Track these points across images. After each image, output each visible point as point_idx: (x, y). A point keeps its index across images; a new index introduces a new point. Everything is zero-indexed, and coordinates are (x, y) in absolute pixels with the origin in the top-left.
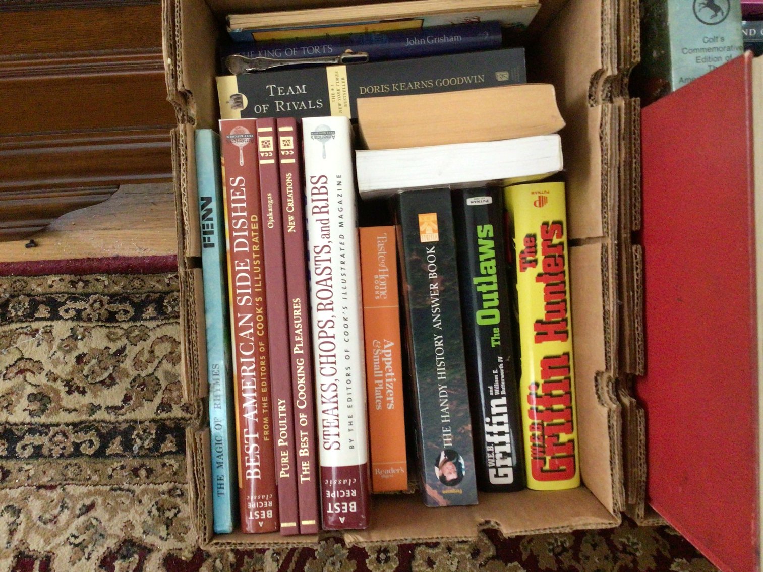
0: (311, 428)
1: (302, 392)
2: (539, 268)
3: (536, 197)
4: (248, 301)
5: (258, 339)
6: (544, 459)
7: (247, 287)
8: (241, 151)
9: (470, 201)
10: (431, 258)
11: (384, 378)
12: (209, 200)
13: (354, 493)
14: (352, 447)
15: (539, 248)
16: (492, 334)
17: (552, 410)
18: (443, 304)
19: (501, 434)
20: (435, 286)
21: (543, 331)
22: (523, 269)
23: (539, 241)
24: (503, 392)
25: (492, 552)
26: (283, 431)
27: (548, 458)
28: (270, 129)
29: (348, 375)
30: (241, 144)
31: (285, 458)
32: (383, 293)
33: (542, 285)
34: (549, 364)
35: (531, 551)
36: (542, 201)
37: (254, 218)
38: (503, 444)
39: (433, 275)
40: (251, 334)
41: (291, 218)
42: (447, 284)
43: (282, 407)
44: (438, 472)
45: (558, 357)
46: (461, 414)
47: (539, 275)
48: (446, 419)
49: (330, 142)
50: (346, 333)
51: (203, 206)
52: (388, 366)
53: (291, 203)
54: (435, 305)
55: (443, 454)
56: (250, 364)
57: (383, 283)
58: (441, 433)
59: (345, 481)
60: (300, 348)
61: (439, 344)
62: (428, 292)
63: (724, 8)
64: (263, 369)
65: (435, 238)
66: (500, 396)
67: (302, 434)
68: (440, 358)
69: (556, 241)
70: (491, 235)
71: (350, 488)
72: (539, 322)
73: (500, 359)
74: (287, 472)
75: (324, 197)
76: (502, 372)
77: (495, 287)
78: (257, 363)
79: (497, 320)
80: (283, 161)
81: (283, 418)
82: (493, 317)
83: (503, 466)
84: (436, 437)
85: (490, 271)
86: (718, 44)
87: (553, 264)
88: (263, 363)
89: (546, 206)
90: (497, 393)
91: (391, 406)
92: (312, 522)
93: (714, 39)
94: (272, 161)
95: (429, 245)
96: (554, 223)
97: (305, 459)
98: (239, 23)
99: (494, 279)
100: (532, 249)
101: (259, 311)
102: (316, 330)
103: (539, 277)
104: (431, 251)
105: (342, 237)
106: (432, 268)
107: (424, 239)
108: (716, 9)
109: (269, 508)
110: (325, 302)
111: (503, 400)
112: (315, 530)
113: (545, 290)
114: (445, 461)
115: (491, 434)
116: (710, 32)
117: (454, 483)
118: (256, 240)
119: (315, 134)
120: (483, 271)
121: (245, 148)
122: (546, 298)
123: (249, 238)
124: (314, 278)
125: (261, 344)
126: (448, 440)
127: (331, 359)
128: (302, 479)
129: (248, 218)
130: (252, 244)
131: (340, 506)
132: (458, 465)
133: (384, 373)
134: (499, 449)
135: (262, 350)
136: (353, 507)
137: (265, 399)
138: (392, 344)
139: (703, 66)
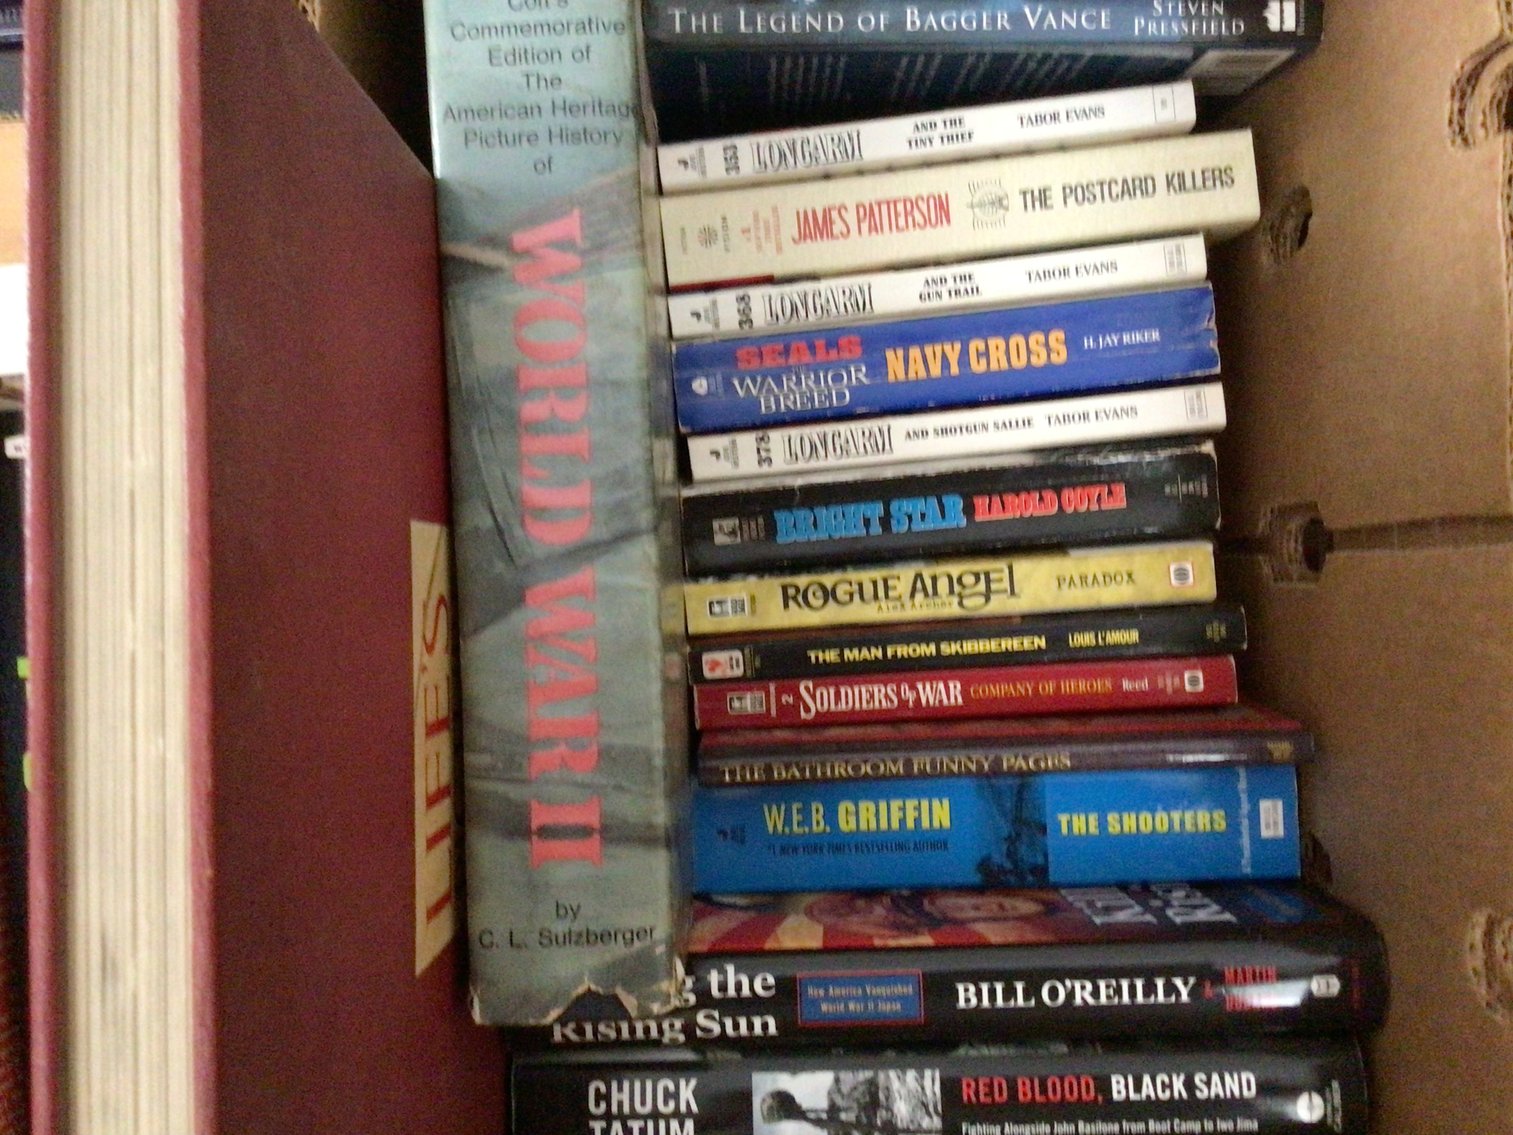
86: (553, 12)
139: (512, 74)
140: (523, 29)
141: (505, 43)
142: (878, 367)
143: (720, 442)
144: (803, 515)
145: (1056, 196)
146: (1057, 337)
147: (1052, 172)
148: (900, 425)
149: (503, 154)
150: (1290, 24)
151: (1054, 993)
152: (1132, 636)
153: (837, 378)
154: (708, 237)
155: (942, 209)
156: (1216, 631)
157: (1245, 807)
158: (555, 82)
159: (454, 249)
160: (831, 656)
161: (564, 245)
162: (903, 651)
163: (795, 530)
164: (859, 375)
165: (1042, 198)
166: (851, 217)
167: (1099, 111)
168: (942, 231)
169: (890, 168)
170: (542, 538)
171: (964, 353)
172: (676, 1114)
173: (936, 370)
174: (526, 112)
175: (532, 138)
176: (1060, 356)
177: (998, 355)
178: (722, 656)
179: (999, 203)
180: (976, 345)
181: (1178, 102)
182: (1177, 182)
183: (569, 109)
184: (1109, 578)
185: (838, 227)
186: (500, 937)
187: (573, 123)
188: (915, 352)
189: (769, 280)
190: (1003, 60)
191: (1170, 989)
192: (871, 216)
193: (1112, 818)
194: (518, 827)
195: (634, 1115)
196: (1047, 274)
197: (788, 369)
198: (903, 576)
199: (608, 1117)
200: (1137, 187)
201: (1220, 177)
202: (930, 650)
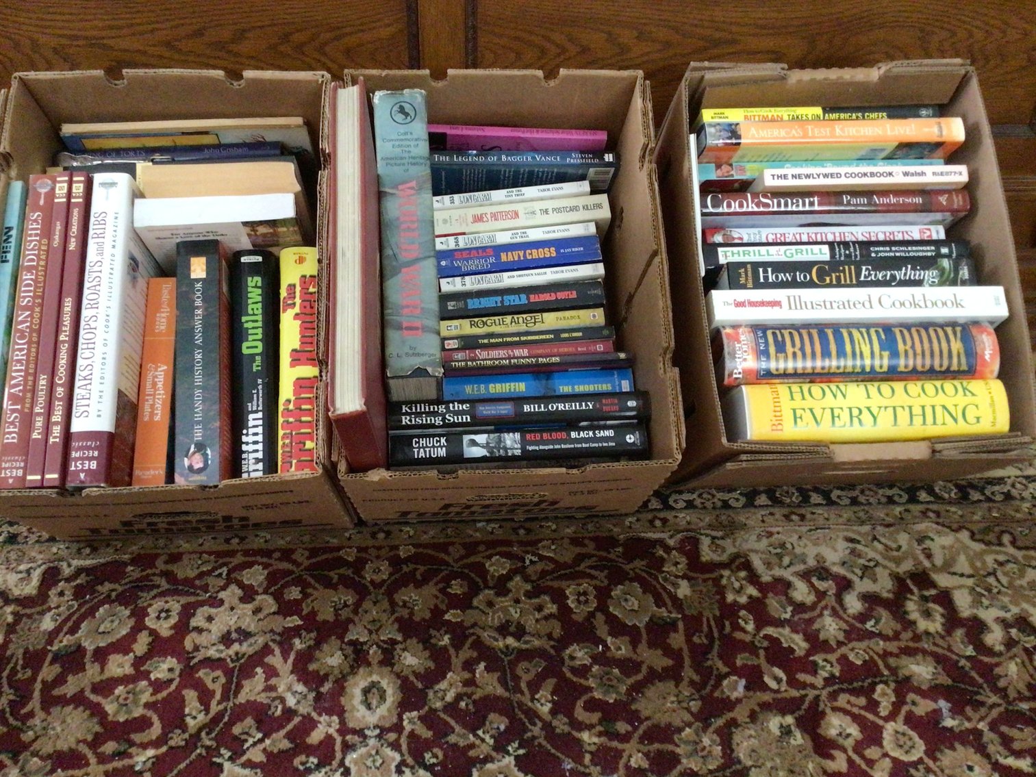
0: (66, 399)
1: (62, 370)
2: (297, 310)
3: (297, 257)
4: (29, 301)
5: (32, 331)
6: (291, 463)
7: (30, 291)
8: (43, 196)
9: (244, 259)
10: (198, 291)
11: (154, 395)
12: (10, 229)
13: (96, 454)
14: (99, 416)
15: (298, 294)
16: (254, 361)
17: (301, 421)
18: (204, 326)
19: (256, 443)
20: (200, 312)
21: (297, 359)
22: (285, 311)
23: (298, 289)
24: (260, 408)
25: (274, 608)
26: (41, 400)
27: (294, 462)
28: (66, 178)
29: (104, 358)
30: (43, 191)
31: (39, 423)
32: (163, 328)
33: (299, 322)
34: (301, 384)
35: (313, 608)
36: (301, 260)
37: (45, 241)
38: (257, 451)
39: (198, 303)
40: (27, 327)
41: (73, 240)
42: (210, 310)
43: (43, 381)
44: (186, 462)
45: (310, 379)
46: (212, 413)
47: (297, 315)
48: (198, 417)
49: (112, 190)
50: (107, 326)
51: (6, 233)
52: (160, 385)
53: (75, 229)
54: (198, 326)
55: (193, 446)
56: (22, 350)
57: (164, 320)
58: (193, 429)
59: (89, 443)
60: (66, 336)
61: (198, 357)
62: (193, 315)
63: (412, 114)
64: (33, 354)
65: (203, 275)
66: (256, 412)
67: (57, 403)
68: (198, 368)
69: (311, 290)
70: (259, 284)
71: (93, 449)
72: (294, 351)
73: (260, 381)
74: (39, 434)
75: (103, 226)
76: (261, 392)
77: (260, 324)
78: (29, 350)
79: (259, 350)
80: (73, 200)
81: (42, 390)
82: (256, 347)
83: (254, 471)
84: (189, 433)
85: (256, 312)
86: (409, 137)
87: (308, 307)
88: (33, 350)
89: (305, 264)
90: (255, 408)
91: (157, 418)
92: (56, 476)
93: (406, 133)
94: (64, 200)
95: (197, 280)
96: (311, 276)
97: (56, 423)
98: (68, 129)
99: (260, 318)
100: (291, 294)
101: (38, 310)
102: (82, 323)
103: (297, 316)
104: (199, 286)
105: (113, 255)
106: (198, 297)
107: (193, 276)
108: (407, 114)
109: (20, 468)
110: (92, 302)
111: (260, 415)
112: (57, 483)
113: (301, 326)
114: (194, 453)
115: (247, 443)
116: (402, 129)
117: (200, 471)
118: (43, 257)
119: (103, 184)
120: (250, 312)
121: (46, 193)
122: (301, 332)
123: (38, 256)
124: (87, 285)
125: (34, 335)
126: (198, 434)
127: (90, 346)
128: (51, 440)
129: (39, 241)
130: (39, 259)
131: (82, 464)
132: (205, 456)
133: (156, 390)
134: (252, 456)
135: (35, 339)
136: (94, 465)
137: (31, 378)
138: (165, 367)
139: (398, 150)
140: (402, 140)
141: (397, 143)
142: (498, 257)
143: (450, 280)
144: (476, 300)
145: (550, 211)
146: (553, 249)
147: (549, 205)
148: (506, 274)
149: (395, 168)
150: (611, 160)
151: (552, 407)
152: (580, 334)
153: (486, 261)
154: (445, 221)
155: (516, 215)
156: (606, 332)
157: (617, 383)
158: (409, 152)
159: (382, 189)
160: (486, 341)
161: (412, 188)
162: (509, 339)
163: (473, 304)
164: (492, 260)
165: (546, 212)
166: (489, 216)
167: (562, 188)
168: (517, 220)
169: (501, 203)
170: (403, 257)
171: (525, 253)
172: (440, 446)
173: (516, 259)
174: (402, 158)
175: (404, 164)
176: (554, 254)
177: (535, 254)
178: (451, 342)
179: (533, 213)
180: (528, 251)
181: (585, 186)
182: (586, 208)
183: (413, 158)
184: (572, 317)
185: (485, 219)
186: (395, 354)
187: (413, 161)
188: (509, 253)
189: (464, 234)
190: (531, 173)
191: (587, 405)
192: (495, 216)
193: (576, 387)
194: (399, 327)
195: (427, 447)
196: (549, 232)
197: (471, 258)
198: (508, 319)
199: (419, 448)
200: (574, 209)
201: (599, 206)
202: (518, 339)
